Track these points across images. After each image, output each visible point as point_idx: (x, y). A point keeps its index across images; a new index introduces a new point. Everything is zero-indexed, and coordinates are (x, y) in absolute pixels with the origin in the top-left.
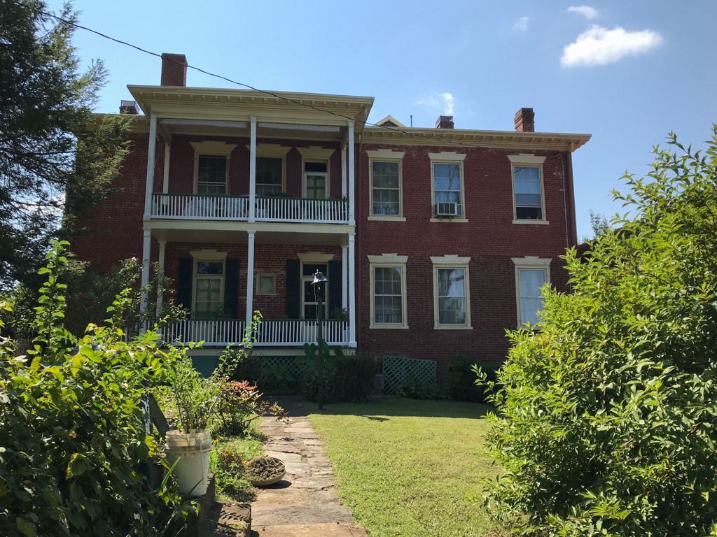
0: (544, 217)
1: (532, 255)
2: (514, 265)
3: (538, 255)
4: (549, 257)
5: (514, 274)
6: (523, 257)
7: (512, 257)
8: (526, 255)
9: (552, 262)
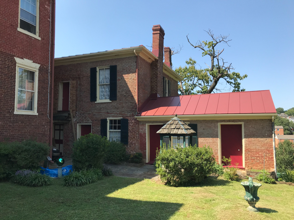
0: (38, 34)
1: (29, 59)
2: (16, 63)
3: (32, 60)
4: (39, 63)
5: (15, 70)
6: (23, 59)
7: (15, 56)
8: (25, 58)
9: (40, 67)
